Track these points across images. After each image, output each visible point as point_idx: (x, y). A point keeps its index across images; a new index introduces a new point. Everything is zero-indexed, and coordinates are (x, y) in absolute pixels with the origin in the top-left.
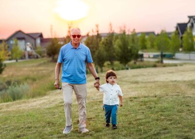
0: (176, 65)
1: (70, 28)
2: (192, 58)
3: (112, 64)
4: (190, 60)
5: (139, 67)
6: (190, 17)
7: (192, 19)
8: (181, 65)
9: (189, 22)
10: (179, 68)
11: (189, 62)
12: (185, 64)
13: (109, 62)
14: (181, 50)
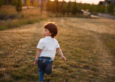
0: (96, 18)
3: (68, 14)
10: (97, 20)
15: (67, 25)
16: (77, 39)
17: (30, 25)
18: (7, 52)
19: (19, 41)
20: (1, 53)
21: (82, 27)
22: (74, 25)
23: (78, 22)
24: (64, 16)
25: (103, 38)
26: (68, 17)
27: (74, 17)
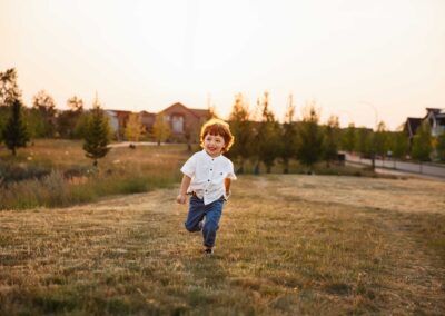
0: (394, 177)
1: (237, 101)
2: (424, 171)
3: (286, 162)
4: (420, 173)
5: (331, 173)
6: (429, 110)
7: (431, 113)
8: (404, 178)
9: (427, 117)
10: (399, 183)
11: (419, 176)
12: (412, 178)
13: (282, 160)
14: (408, 157)
15: (279, 195)
16: (313, 227)
17: (137, 195)
18: (29, 250)
19: (82, 227)
20: (4, 253)
21: (337, 199)
22: (307, 194)
23: (325, 187)
24: (269, 172)
25: (416, 226)
26: (286, 172)
27: (310, 173)
